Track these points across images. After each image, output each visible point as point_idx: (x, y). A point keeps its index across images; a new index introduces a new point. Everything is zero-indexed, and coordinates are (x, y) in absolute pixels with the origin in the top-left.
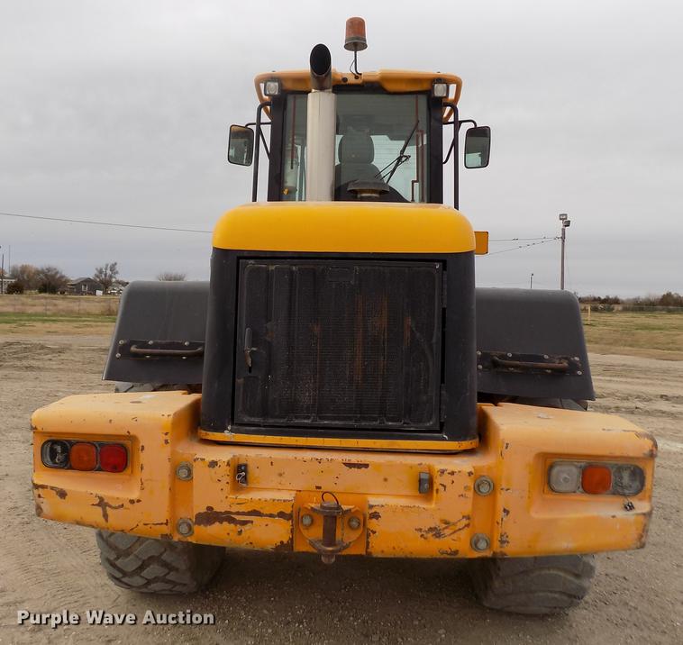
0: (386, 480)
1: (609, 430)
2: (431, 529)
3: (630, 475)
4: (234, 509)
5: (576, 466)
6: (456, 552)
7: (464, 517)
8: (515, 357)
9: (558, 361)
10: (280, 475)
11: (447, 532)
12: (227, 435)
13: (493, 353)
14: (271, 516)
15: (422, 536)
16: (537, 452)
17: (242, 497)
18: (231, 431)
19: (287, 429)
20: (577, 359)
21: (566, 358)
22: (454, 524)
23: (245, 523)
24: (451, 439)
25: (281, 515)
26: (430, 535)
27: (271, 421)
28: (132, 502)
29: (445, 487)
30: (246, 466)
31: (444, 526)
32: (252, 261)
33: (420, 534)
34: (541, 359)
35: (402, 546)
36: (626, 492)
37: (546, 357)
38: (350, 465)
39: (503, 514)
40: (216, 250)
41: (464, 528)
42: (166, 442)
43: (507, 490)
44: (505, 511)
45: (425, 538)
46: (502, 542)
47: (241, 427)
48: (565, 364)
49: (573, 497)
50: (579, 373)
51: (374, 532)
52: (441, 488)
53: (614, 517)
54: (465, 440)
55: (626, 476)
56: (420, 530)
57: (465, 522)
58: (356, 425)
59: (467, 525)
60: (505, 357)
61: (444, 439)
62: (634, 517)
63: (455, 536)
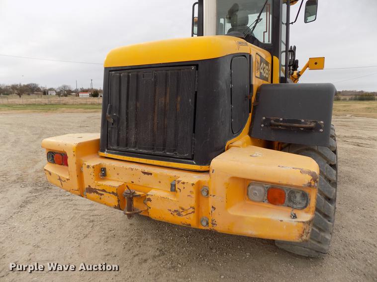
0: (160, 182)
1: (282, 167)
2: (175, 211)
3: (301, 196)
4: (97, 188)
5: (263, 187)
6: (190, 225)
7: (191, 207)
8: (284, 121)
9: (309, 123)
10: (118, 174)
11: (184, 214)
12: (105, 154)
13: (272, 118)
14: (110, 193)
15: (172, 213)
16: (231, 176)
17: (100, 183)
18: (107, 152)
19: (126, 153)
20: (322, 122)
21: (314, 122)
22: (187, 210)
23: (101, 194)
24: (197, 164)
25: (113, 193)
26: (175, 214)
27: (120, 149)
28: (67, 179)
29: (180, 190)
30: (105, 168)
31: (182, 210)
32: (113, 72)
33: (170, 213)
34: (299, 122)
35: (163, 216)
36: (295, 206)
37: (303, 121)
38: (145, 173)
39: (212, 209)
40: (106, 68)
41: (191, 213)
42: (74, 155)
43: (213, 196)
44: (213, 207)
45: (173, 215)
46: (213, 224)
47: (110, 150)
48: (313, 125)
49: (262, 204)
50: (321, 130)
51: (150, 208)
52: (178, 190)
53: (281, 221)
54: (204, 165)
55: (298, 196)
56: (170, 210)
57: (192, 210)
58: (153, 153)
59: (193, 212)
60: (278, 121)
61: (193, 164)
62: (295, 223)
63: (187, 216)
